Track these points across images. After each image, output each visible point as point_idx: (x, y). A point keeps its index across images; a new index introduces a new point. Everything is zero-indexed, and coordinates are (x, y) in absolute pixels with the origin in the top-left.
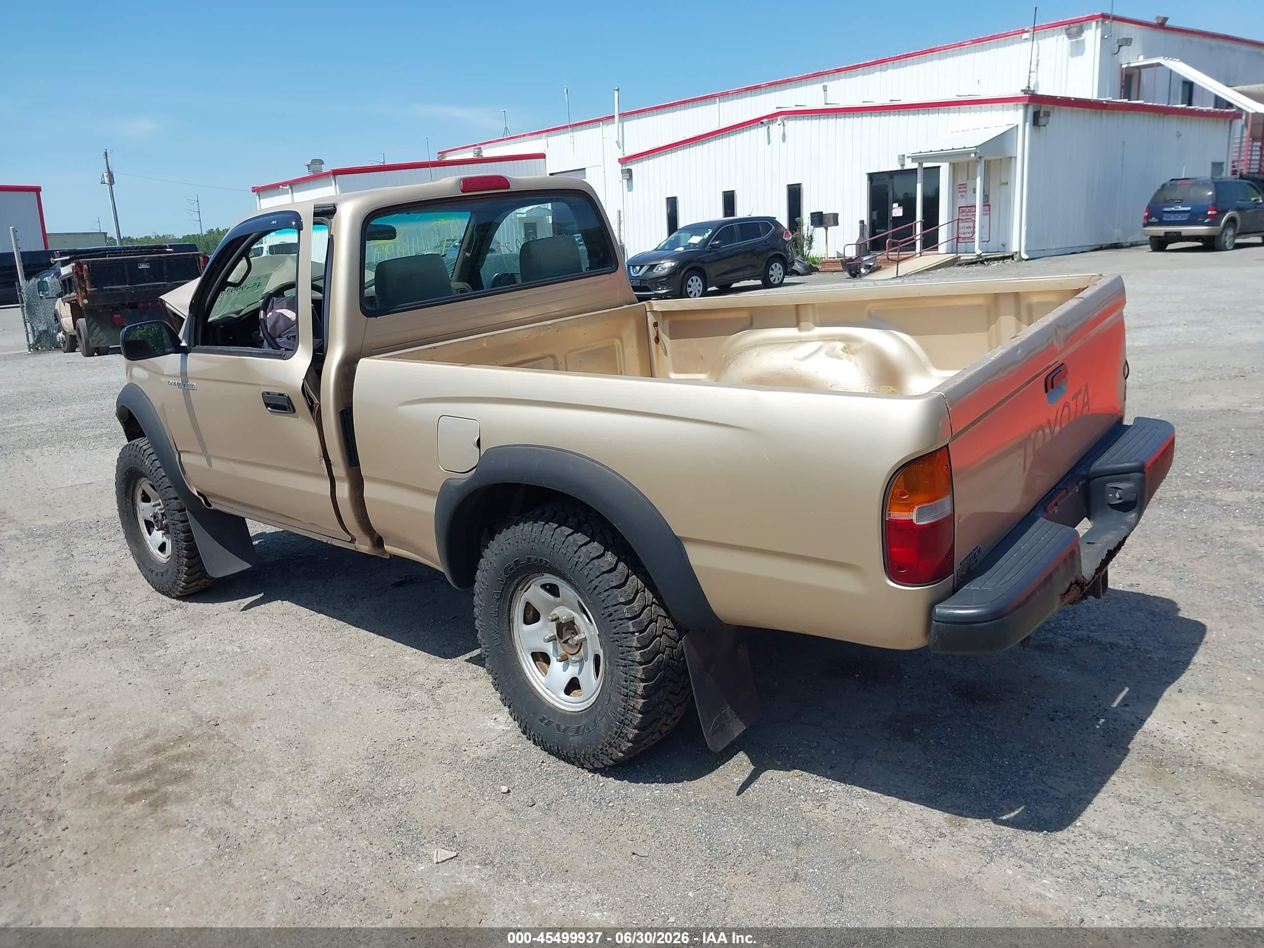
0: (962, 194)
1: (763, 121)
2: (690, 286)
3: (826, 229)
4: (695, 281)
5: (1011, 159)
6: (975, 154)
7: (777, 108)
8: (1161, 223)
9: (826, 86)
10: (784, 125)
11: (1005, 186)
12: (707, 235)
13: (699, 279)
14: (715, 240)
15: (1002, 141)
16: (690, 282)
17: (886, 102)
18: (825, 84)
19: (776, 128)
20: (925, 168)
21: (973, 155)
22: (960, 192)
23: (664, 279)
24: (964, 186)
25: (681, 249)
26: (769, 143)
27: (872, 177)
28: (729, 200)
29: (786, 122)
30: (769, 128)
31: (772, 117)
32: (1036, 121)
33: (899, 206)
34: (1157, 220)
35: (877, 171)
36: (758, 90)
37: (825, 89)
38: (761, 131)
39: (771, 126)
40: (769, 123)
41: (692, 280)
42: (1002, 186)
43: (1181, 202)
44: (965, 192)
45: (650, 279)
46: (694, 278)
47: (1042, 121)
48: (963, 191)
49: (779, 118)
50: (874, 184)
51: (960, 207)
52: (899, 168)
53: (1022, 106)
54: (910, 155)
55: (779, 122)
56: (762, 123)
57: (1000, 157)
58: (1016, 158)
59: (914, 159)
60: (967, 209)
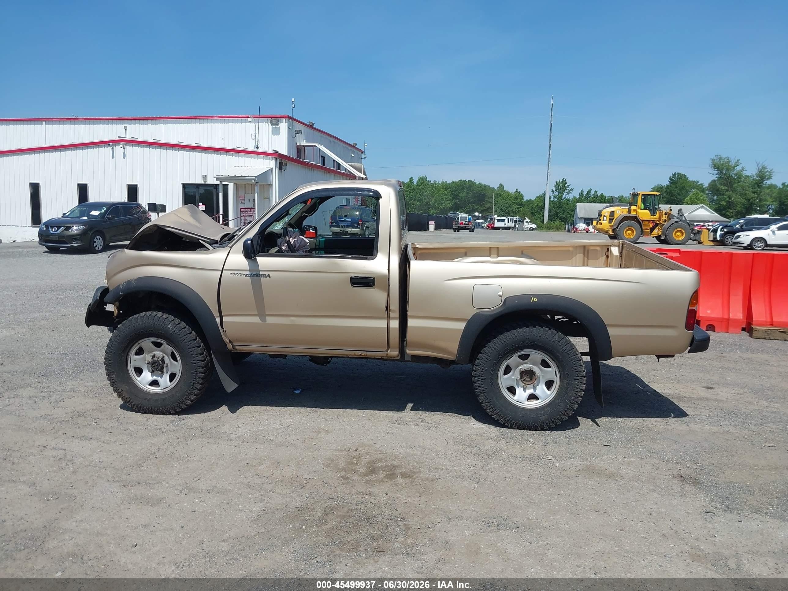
0: (242, 201)
1: (110, 143)
2: (95, 242)
3: (158, 214)
4: (98, 239)
5: (270, 185)
6: (255, 180)
7: (119, 137)
8: (338, 226)
9: (126, 127)
10: (124, 148)
11: (267, 199)
12: (103, 211)
13: (101, 238)
14: (108, 214)
15: (266, 175)
16: (95, 240)
17: (193, 144)
18: (125, 125)
19: (118, 149)
20: (223, 185)
21: (253, 181)
22: (241, 200)
23: (78, 237)
24: (244, 197)
25: (86, 218)
26: (113, 157)
27: (185, 186)
28: (83, 190)
29: (126, 147)
30: (113, 148)
31: (116, 142)
32: (281, 167)
33: (203, 204)
34: (336, 224)
35: (189, 183)
36: (76, 122)
37: (126, 128)
38: (108, 150)
39: (114, 147)
40: (113, 145)
41: (97, 238)
42: (265, 199)
43: (346, 216)
44: (244, 200)
45: (66, 236)
46: (98, 237)
47: (283, 168)
48: (242, 200)
49: (121, 143)
50: (186, 190)
51: (241, 209)
52: (203, 183)
53: (274, 158)
54: (215, 176)
55: (121, 146)
56: (109, 145)
57: (264, 184)
58: (272, 185)
59: (217, 179)
60: (246, 210)
